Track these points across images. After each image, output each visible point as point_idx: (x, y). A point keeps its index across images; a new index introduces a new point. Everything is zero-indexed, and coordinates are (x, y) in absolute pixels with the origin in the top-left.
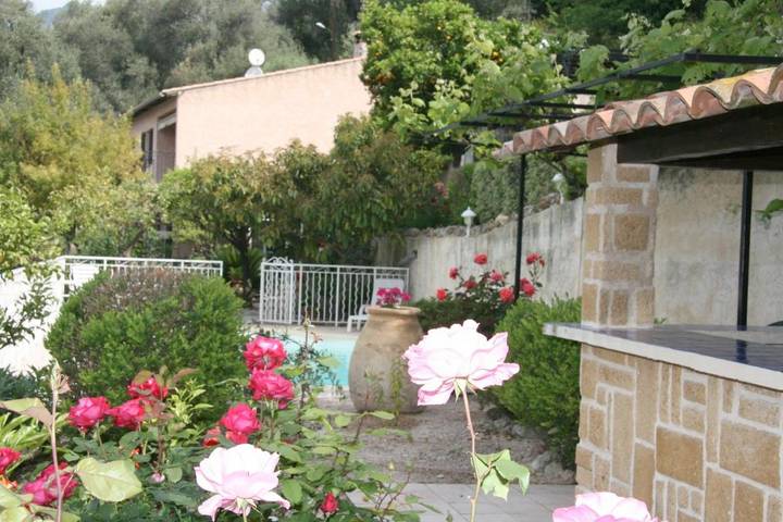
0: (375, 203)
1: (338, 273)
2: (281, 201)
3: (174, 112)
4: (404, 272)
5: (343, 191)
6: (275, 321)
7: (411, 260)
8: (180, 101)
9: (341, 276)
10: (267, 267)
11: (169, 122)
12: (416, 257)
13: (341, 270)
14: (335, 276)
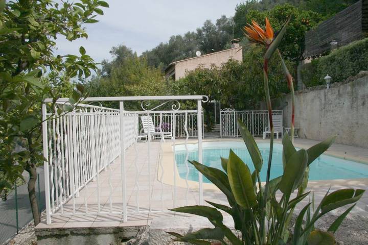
0: (272, 80)
1: (253, 114)
2: (228, 84)
3: (174, 70)
4: (280, 112)
5: (256, 76)
6: (230, 136)
7: (284, 106)
8: (176, 66)
9: (254, 115)
10: (223, 113)
11: (173, 74)
12: (287, 105)
13: (254, 113)
14: (252, 115)
